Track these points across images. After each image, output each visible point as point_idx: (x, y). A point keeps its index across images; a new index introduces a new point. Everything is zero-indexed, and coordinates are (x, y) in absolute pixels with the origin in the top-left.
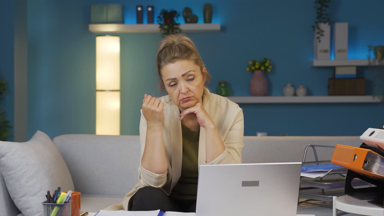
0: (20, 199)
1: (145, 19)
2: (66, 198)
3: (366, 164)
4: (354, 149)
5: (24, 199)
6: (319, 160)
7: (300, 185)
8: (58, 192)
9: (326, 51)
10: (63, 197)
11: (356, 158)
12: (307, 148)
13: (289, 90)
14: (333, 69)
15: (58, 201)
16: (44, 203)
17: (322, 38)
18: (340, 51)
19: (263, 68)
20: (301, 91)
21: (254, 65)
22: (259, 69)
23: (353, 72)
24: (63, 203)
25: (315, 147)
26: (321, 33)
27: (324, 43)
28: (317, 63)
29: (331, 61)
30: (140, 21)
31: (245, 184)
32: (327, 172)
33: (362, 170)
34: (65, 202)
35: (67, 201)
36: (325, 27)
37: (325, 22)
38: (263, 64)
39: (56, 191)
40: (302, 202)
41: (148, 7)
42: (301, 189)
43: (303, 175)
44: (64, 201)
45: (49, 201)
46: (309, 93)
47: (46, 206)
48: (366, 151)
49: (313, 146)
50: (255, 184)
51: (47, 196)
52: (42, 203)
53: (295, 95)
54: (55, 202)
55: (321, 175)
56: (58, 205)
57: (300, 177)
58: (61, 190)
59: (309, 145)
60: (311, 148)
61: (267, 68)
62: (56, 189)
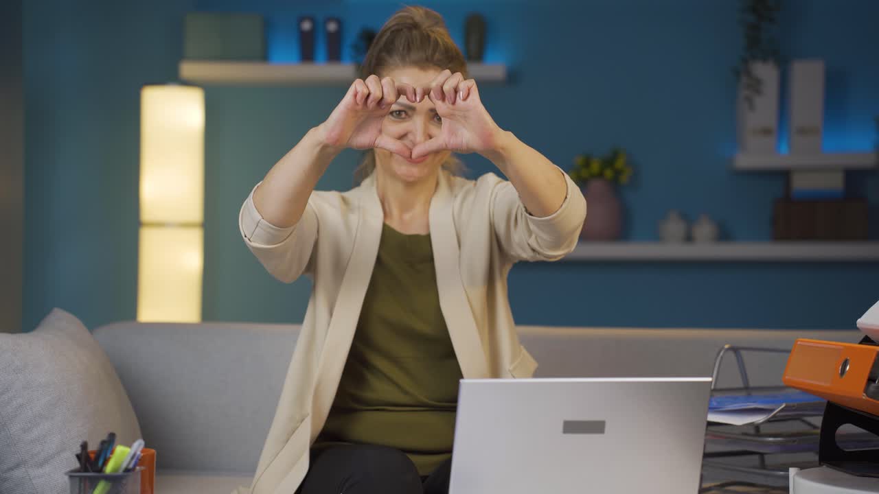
0: (8, 475)
1: (321, 51)
2: (129, 458)
3: (873, 385)
4: (841, 348)
5: (17, 473)
6: (752, 384)
7: (705, 446)
8: (108, 445)
9: (766, 132)
10: (121, 455)
11: (848, 368)
12: (721, 354)
13: (674, 227)
14: (784, 175)
15: (109, 468)
16: (72, 475)
17: (759, 101)
18: (802, 131)
19: (609, 173)
20: (704, 229)
21: (587, 164)
22: (600, 175)
23: (835, 183)
24: (120, 472)
25: (743, 353)
26: (756, 86)
27: (764, 110)
28: (745, 160)
29: (779, 155)
30: (307, 55)
31: (571, 427)
32: (772, 410)
33: (864, 397)
34: (127, 470)
35: (131, 466)
36: (766, 72)
37: (765, 60)
38: (609, 162)
39: (103, 443)
40: (709, 489)
41: (329, 19)
42: (706, 455)
43: (712, 418)
44: (124, 466)
45: (84, 468)
46: (724, 235)
47: (77, 480)
48: (874, 350)
49: (735, 350)
50: (596, 427)
51: (78, 457)
52: (66, 474)
53: (689, 238)
54: (101, 470)
55: (759, 419)
56: (108, 478)
57: (705, 423)
58: (118, 439)
59: (727, 346)
60: (731, 355)
61: (618, 173)
62: (105, 437)
